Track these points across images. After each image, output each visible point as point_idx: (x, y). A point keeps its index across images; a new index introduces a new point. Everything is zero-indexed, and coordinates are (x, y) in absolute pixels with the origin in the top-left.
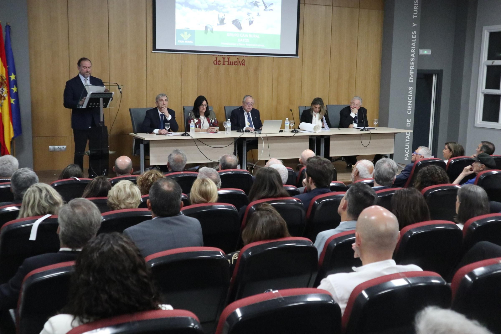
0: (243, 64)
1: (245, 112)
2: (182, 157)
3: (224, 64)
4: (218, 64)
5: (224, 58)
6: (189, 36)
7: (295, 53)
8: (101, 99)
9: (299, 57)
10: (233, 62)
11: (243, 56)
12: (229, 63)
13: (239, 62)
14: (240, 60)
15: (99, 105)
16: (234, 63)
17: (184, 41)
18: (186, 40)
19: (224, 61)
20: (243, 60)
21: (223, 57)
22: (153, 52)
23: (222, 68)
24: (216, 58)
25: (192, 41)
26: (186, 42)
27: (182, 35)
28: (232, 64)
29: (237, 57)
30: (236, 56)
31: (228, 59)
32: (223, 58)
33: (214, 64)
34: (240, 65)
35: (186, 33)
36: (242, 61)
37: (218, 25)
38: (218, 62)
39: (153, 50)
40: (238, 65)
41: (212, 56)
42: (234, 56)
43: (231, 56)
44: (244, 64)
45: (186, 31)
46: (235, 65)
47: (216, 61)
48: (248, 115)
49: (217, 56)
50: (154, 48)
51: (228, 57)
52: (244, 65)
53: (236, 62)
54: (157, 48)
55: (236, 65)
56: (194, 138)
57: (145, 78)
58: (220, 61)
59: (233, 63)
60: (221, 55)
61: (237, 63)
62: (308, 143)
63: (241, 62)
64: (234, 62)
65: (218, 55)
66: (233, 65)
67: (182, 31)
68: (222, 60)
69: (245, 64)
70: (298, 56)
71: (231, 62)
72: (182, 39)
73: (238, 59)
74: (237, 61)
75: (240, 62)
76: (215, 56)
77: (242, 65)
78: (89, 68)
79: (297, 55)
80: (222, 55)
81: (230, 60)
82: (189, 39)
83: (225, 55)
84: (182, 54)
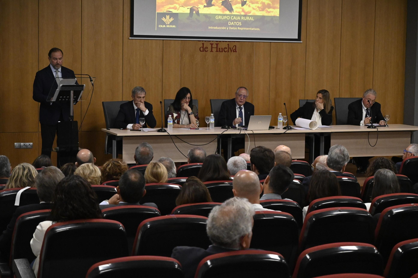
0: (235, 50)
1: (237, 105)
2: (148, 150)
3: (212, 51)
4: (206, 51)
5: (212, 44)
6: (172, 19)
7: (296, 37)
8: (72, 92)
9: (302, 42)
10: (222, 48)
11: (235, 42)
12: (218, 50)
13: (229, 49)
14: (231, 46)
15: (70, 98)
16: (223, 50)
17: (166, 26)
18: (168, 25)
19: (212, 48)
20: (235, 46)
21: (211, 42)
22: (130, 38)
23: (210, 55)
24: (202, 45)
25: (175, 26)
26: (167, 26)
27: (164, 19)
28: (221, 50)
29: (227, 43)
30: (226, 41)
31: (216, 45)
32: (211, 44)
33: (201, 51)
34: (231, 52)
35: (168, 17)
36: (233, 47)
37: (205, 6)
38: (205, 48)
39: (131, 37)
40: (228, 52)
41: (198, 41)
42: (223, 41)
43: (220, 41)
45: (168, 14)
47: (203, 47)
48: (240, 109)
49: (203, 42)
50: (132, 34)
52: (236, 52)
54: (135, 33)
55: (226, 52)
56: (170, 134)
57: (121, 67)
58: (207, 48)
60: (208, 41)
61: (227, 50)
62: (304, 141)
63: (232, 48)
64: (224, 49)
65: (205, 41)
66: (222, 52)
67: (164, 15)
68: (209, 47)
69: (237, 50)
70: (300, 41)
71: (220, 49)
72: (164, 23)
73: (228, 44)
74: (227, 47)
75: (230, 48)
76: (201, 42)
77: (234, 52)
78: (60, 59)
79: (299, 39)
80: (210, 41)
81: (219, 46)
82: (171, 23)
83: (213, 41)
84: (163, 40)
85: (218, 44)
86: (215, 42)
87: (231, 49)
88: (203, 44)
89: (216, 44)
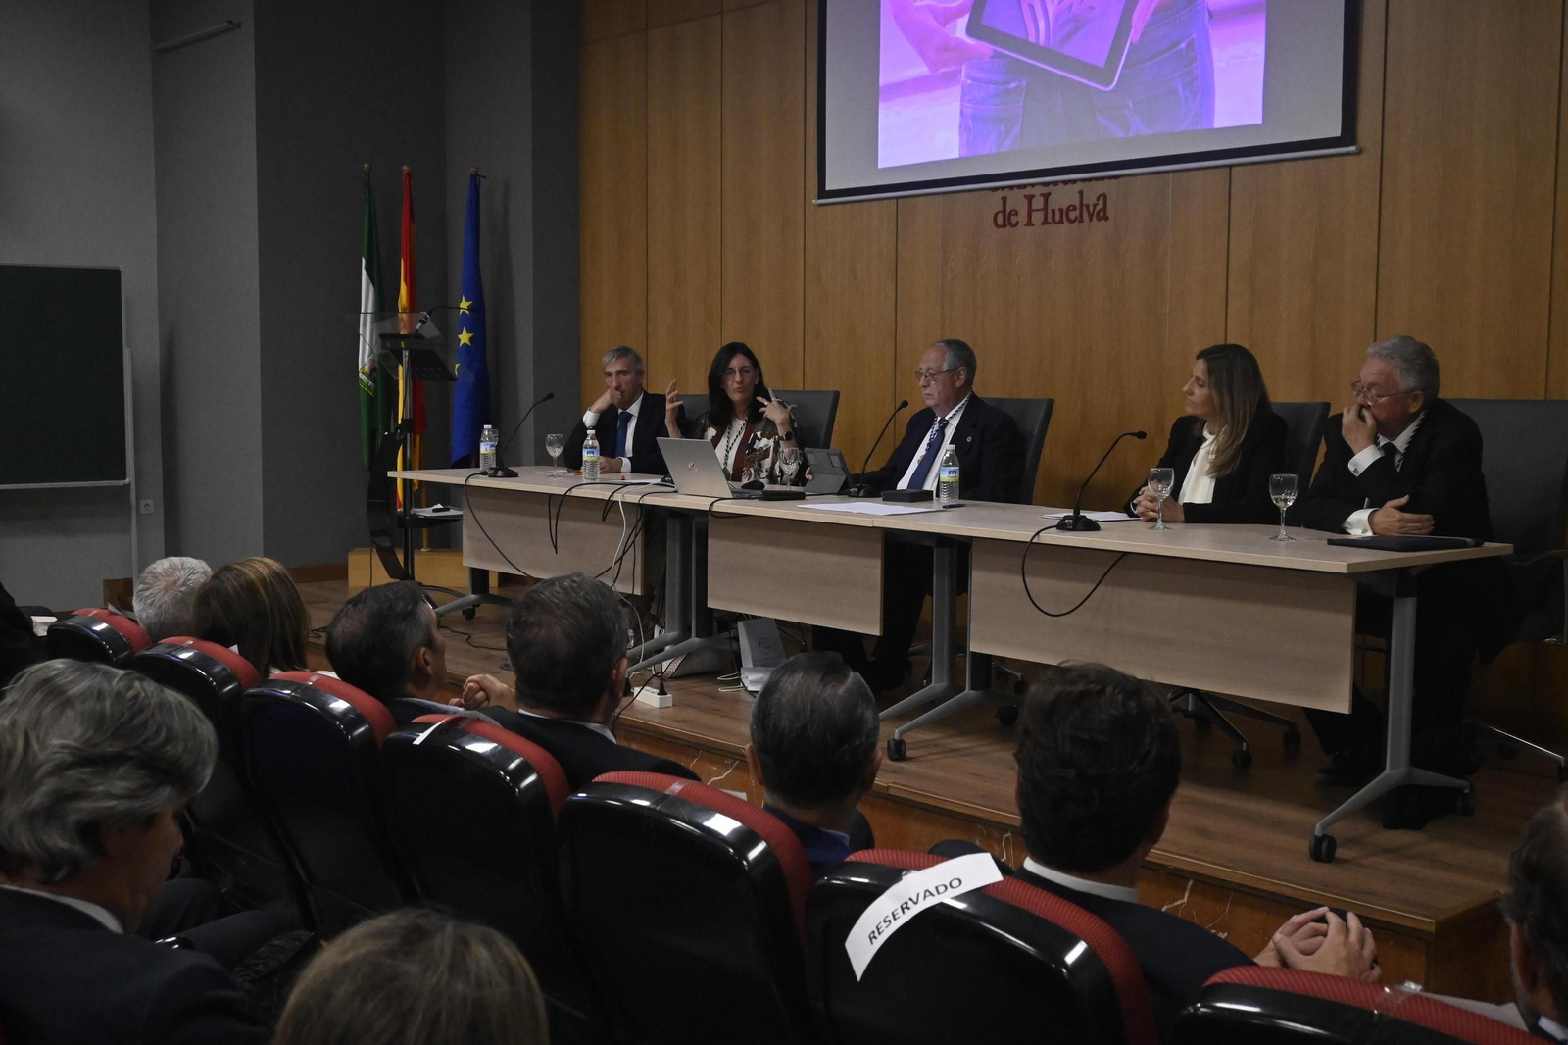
0: (1101, 214)
3: (1029, 223)
4: (1012, 226)
5: (1030, 198)
7: (1335, 131)
9: (1353, 148)
10: (1061, 210)
11: (1102, 179)
12: (1049, 219)
13: (1084, 208)
14: (1090, 199)
16: (1064, 216)
19: (1030, 211)
20: (1102, 200)
21: (1029, 191)
22: (819, 201)
23: (1023, 238)
24: (1001, 202)
28: (1058, 218)
29: (1079, 186)
30: (1074, 182)
31: (1043, 200)
32: (1025, 196)
33: (996, 226)
34: (1091, 220)
36: (1098, 199)
38: (1010, 214)
39: (819, 198)
40: (1081, 221)
41: (989, 192)
42: (1066, 183)
43: (1056, 184)
44: (1103, 216)
46: (1071, 221)
47: (1004, 211)
49: (1005, 193)
50: (823, 193)
51: (1045, 190)
52: (1107, 218)
53: (1075, 208)
54: (830, 186)
55: (1074, 221)
58: (1017, 213)
59: (1062, 217)
60: (1019, 187)
61: (1077, 213)
63: (1095, 205)
64: (1068, 210)
65: (1011, 188)
66: (1061, 222)
68: (1023, 207)
69: (1109, 213)
70: (1353, 143)
71: (1054, 211)
73: (1081, 193)
74: (1077, 204)
75: (1088, 206)
76: (1000, 194)
77: (1099, 218)
79: (1349, 137)
80: (1024, 186)
81: (1053, 204)
83: (1033, 185)
84: (897, 198)
85: (1050, 194)
86: (1040, 187)
87: (1091, 209)
88: (1004, 199)
89: (1042, 195)
